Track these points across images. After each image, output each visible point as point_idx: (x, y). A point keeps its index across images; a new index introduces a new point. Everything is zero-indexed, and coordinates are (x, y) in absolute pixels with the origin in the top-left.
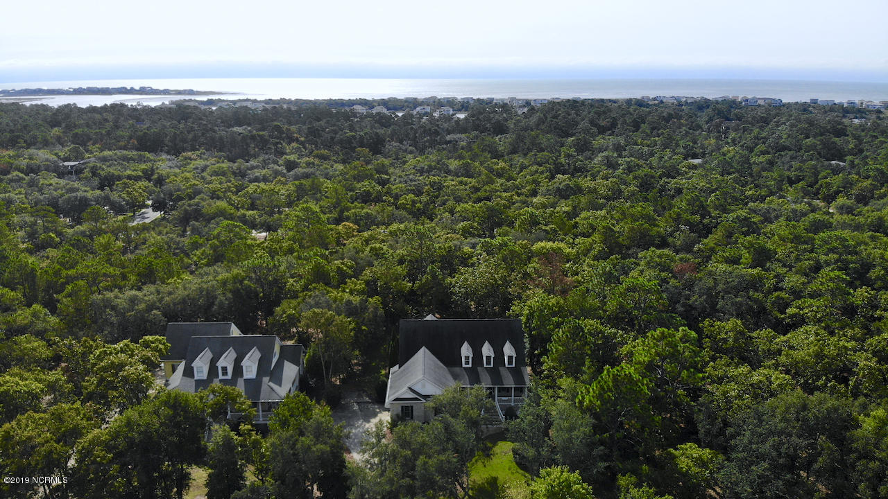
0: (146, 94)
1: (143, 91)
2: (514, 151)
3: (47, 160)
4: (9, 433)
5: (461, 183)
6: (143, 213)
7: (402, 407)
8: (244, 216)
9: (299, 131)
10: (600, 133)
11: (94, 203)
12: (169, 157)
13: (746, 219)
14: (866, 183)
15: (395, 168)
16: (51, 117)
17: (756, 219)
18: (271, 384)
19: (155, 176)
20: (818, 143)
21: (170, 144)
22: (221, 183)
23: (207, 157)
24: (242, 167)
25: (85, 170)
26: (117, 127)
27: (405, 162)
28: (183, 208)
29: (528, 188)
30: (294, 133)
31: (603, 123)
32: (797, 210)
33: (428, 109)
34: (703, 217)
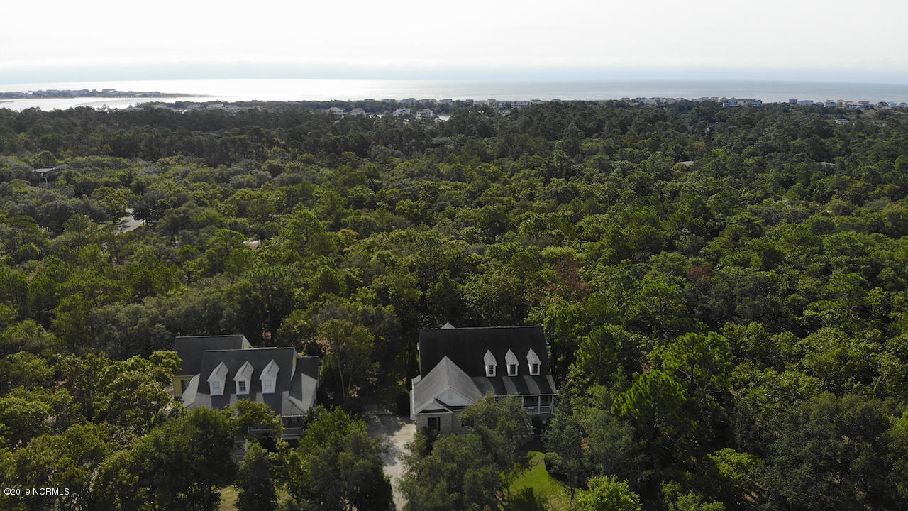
0: (110, 97)
1: (106, 94)
2: (503, 154)
3: (18, 167)
4: (25, 458)
5: (456, 187)
6: (123, 221)
7: (429, 419)
8: (236, 223)
9: (280, 135)
10: (587, 136)
11: (74, 212)
12: (145, 162)
13: (750, 221)
14: (859, 184)
15: (384, 172)
16: (15, 122)
17: (759, 221)
18: (291, 398)
19: (134, 183)
20: (807, 144)
21: (145, 149)
22: (205, 190)
23: (185, 162)
24: (225, 172)
25: (59, 178)
26: (88, 132)
27: (393, 166)
28: (170, 216)
29: (524, 192)
30: (274, 136)
31: (590, 125)
32: (797, 212)
33: (408, 111)
34: (706, 220)
